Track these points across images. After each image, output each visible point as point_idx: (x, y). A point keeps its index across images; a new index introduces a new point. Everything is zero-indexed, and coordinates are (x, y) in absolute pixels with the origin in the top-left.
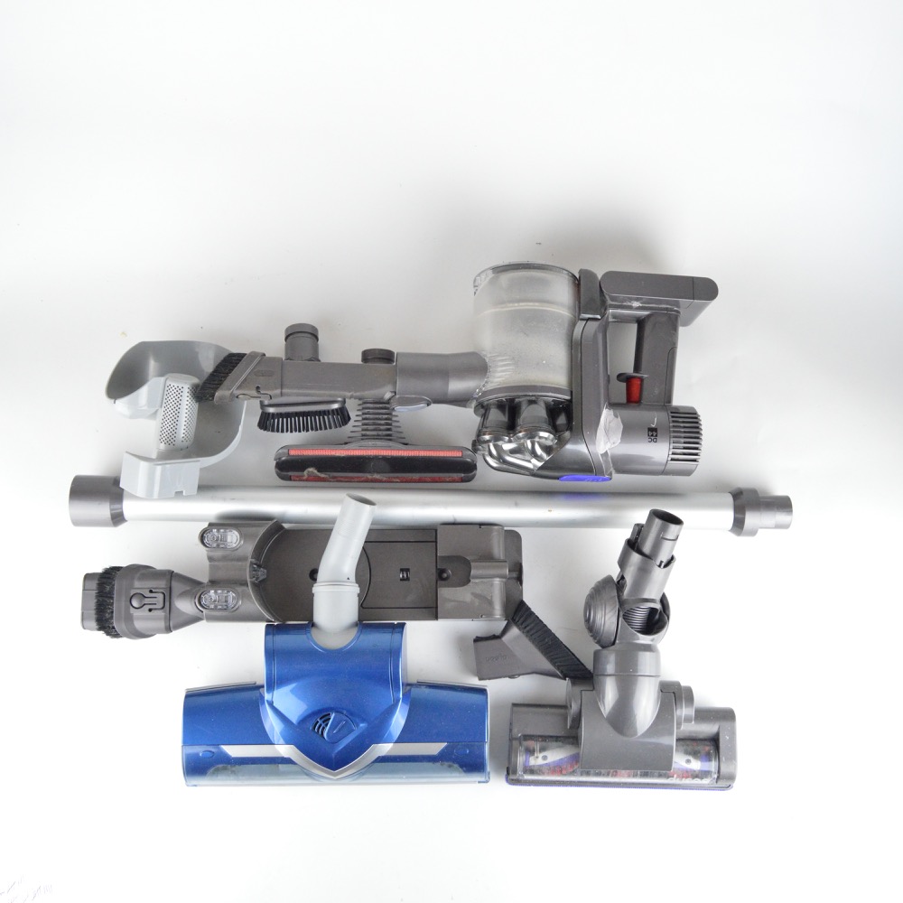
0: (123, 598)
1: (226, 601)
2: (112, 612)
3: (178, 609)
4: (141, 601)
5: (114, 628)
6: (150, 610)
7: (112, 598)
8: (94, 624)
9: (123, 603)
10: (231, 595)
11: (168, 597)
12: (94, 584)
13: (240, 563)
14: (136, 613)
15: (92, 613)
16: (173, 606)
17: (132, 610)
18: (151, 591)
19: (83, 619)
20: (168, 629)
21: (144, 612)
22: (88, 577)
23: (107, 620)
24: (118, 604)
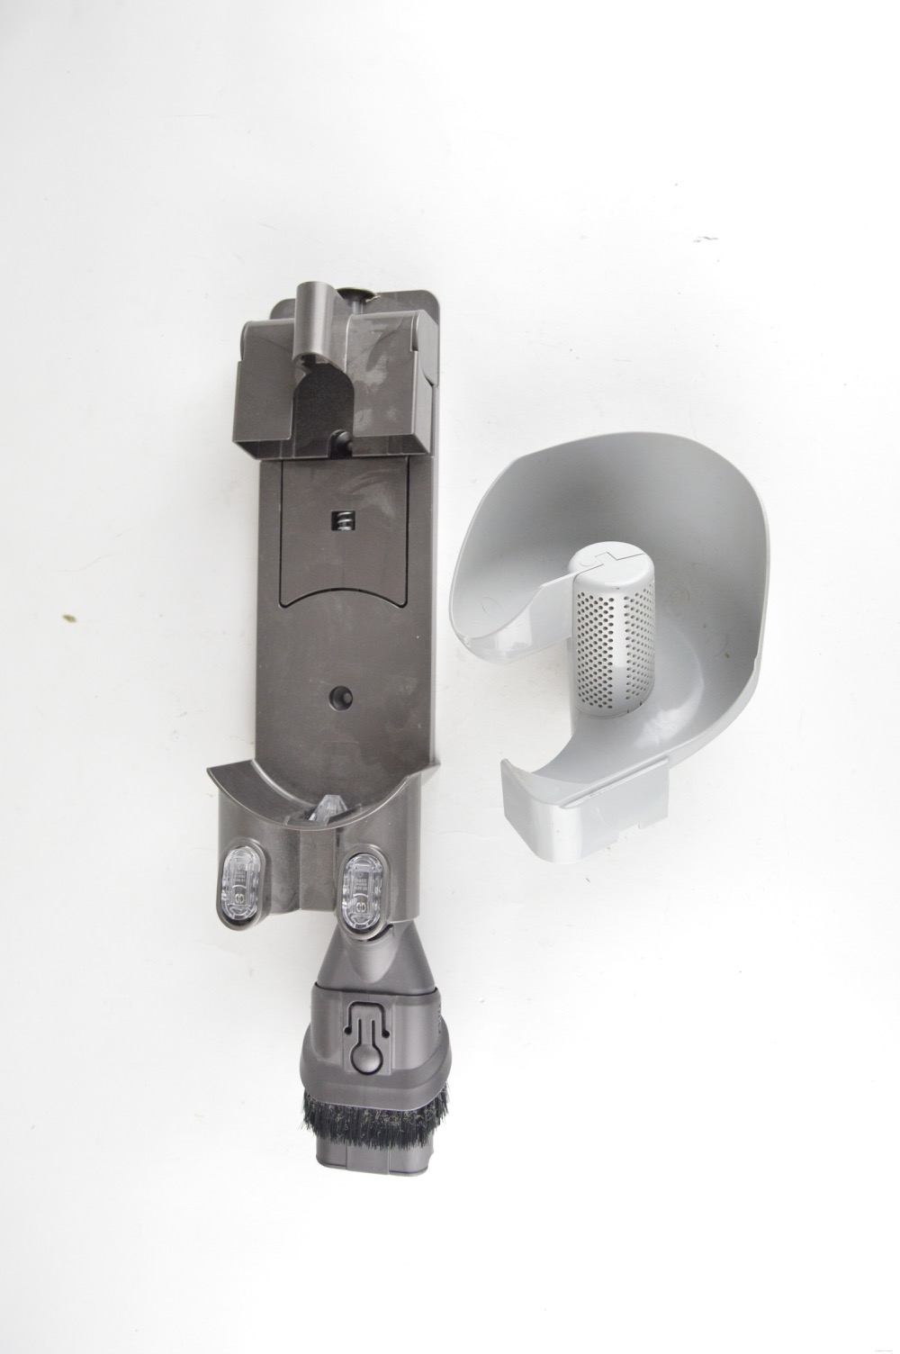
0: (361, 1088)
1: (366, 876)
2: (389, 1113)
3: (387, 975)
4: (367, 1053)
5: (421, 1111)
6: (386, 1034)
7: (361, 1111)
8: (415, 1151)
9: (372, 1090)
10: (355, 865)
11: (362, 995)
12: (338, 1148)
13: (301, 847)
14: (391, 1065)
15: (393, 1153)
16: (380, 987)
17: (385, 1072)
18: (348, 1031)
19: (405, 1173)
20: (430, 996)
21: (390, 1047)
22: (324, 1159)
23: (404, 1124)
24: (373, 1100)
